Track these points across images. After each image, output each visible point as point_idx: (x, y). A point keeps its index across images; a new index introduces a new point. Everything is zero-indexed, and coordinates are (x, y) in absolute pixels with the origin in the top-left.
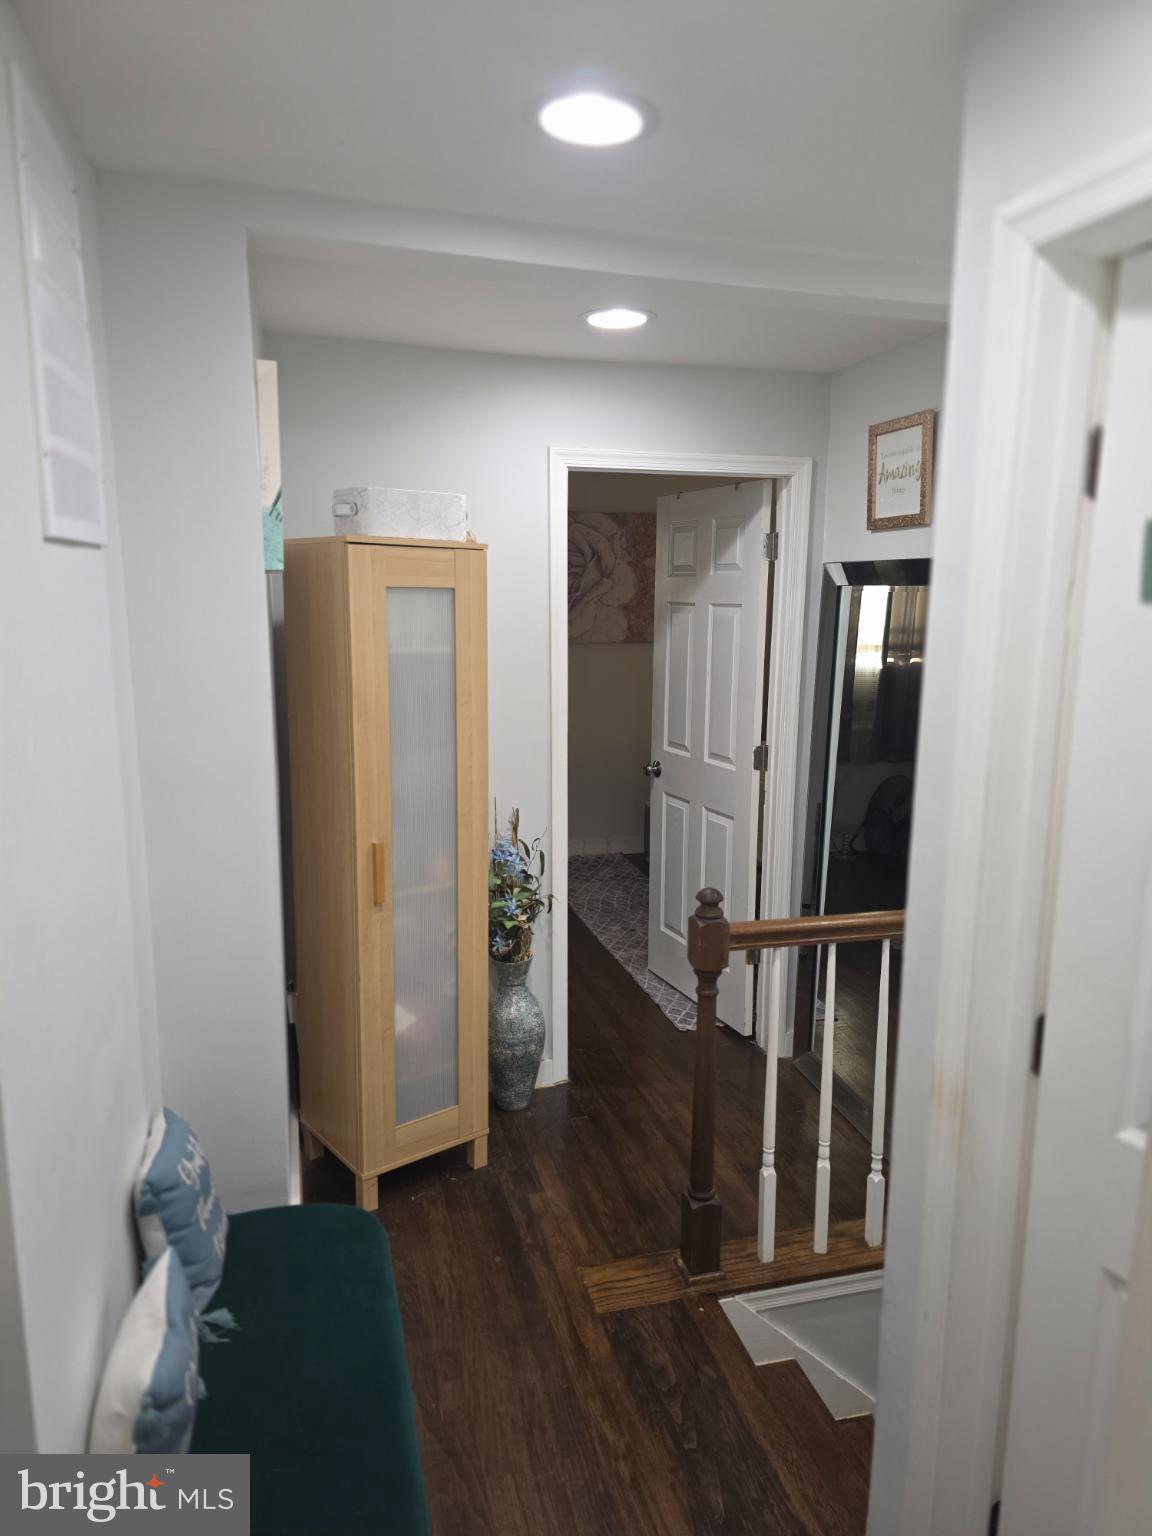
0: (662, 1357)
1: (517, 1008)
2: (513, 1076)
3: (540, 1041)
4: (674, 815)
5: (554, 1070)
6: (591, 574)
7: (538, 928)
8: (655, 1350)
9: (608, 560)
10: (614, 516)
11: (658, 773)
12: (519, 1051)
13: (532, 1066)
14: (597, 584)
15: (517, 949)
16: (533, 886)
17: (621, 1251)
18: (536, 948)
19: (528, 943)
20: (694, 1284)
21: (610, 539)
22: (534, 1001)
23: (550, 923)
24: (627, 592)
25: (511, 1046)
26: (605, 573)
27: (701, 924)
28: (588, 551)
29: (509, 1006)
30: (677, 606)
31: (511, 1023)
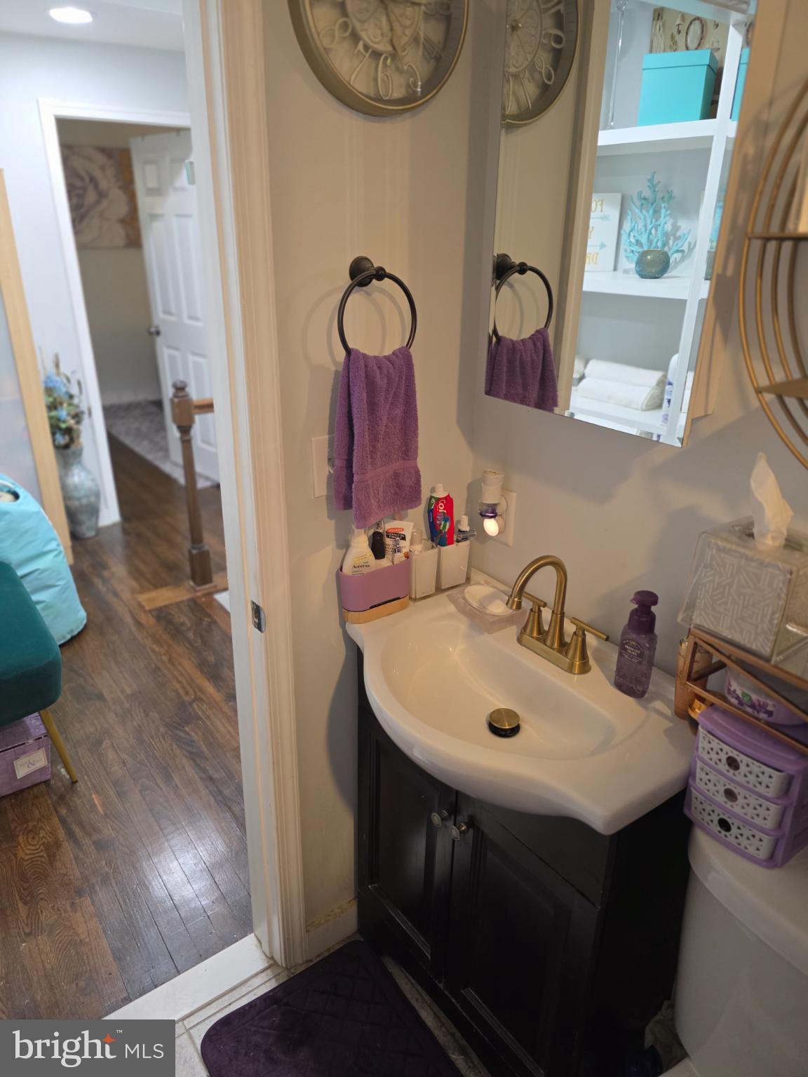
0: (183, 619)
1: (77, 477)
2: (83, 517)
3: (97, 495)
4: (172, 358)
5: (110, 514)
6: (91, 196)
7: (84, 428)
8: (179, 617)
9: (104, 185)
10: (103, 150)
11: (158, 333)
12: (84, 501)
13: (94, 511)
14: (98, 202)
15: (72, 440)
16: (76, 401)
17: (158, 584)
18: (84, 439)
19: (78, 437)
20: (199, 591)
21: (102, 168)
22: (89, 472)
23: (92, 426)
24: (123, 210)
25: (79, 499)
26: (102, 195)
27: (176, 400)
28: (87, 179)
29: (73, 475)
30: (154, 217)
31: (76, 486)
